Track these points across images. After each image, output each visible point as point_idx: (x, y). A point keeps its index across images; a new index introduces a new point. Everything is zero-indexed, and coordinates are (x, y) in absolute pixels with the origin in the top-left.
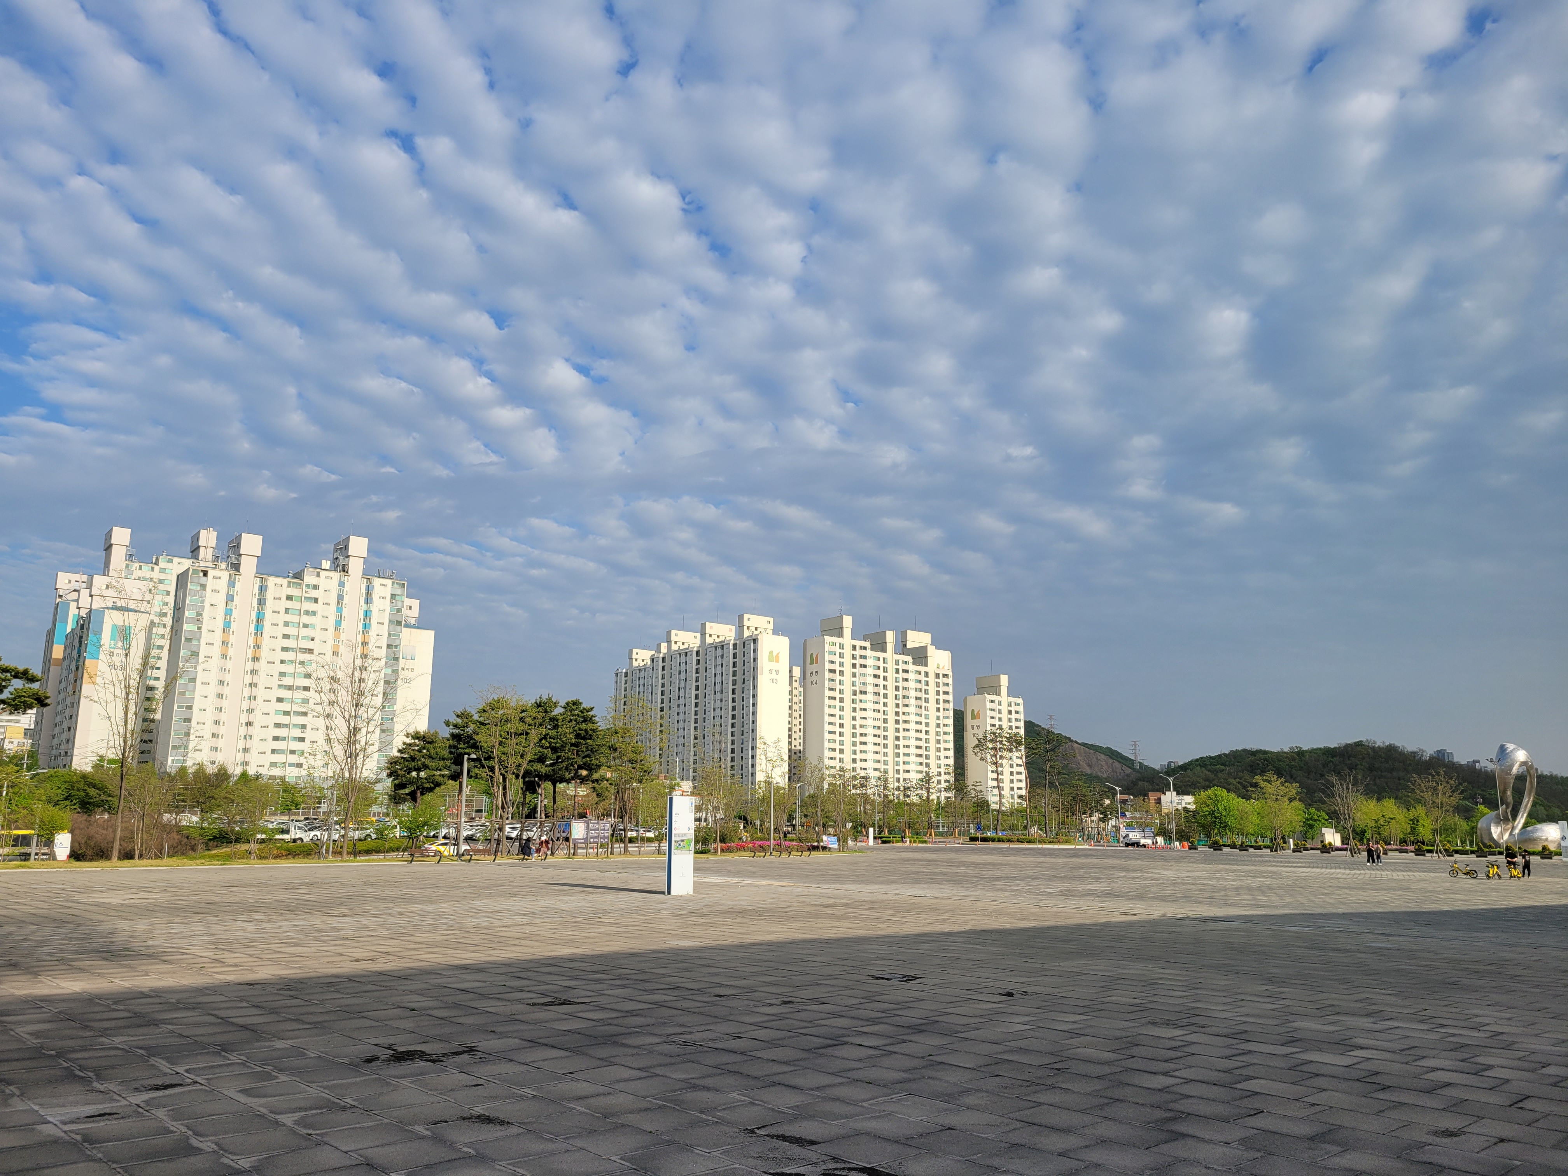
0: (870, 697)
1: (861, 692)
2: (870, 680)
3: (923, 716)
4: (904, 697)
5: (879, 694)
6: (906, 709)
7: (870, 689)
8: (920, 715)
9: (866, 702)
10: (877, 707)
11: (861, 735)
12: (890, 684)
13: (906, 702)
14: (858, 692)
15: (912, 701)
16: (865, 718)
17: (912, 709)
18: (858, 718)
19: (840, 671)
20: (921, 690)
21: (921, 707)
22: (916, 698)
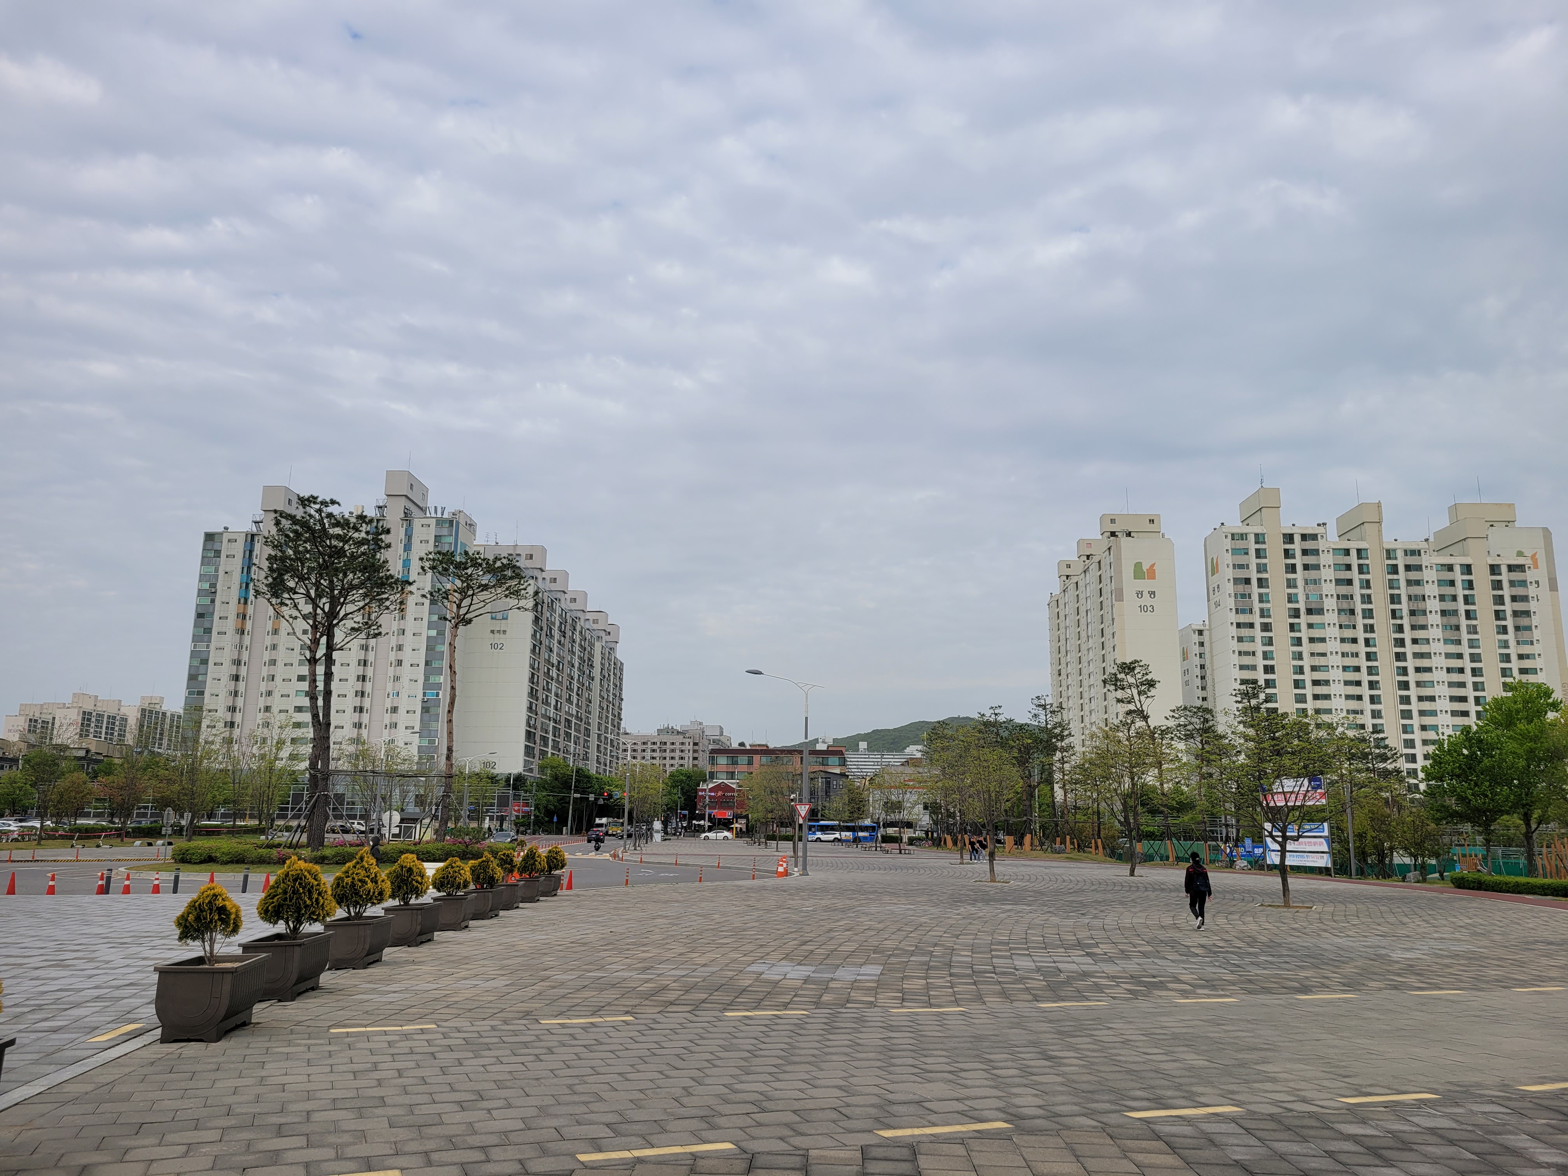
0: (1331, 617)
1: (1310, 611)
2: (1329, 588)
3: (1465, 642)
4: (1413, 613)
5: (1352, 612)
6: (1420, 634)
7: (1330, 604)
8: (1458, 642)
9: (1322, 626)
10: (1349, 633)
11: (1316, 683)
13: (1420, 620)
14: (1303, 611)
15: (1434, 619)
16: (1324, 655)
17: (1434, 633)
18: (1306, 655)
19: (1260, 580)
20: (1454, 598)
21: (1457, 628)
22: (1444, 613)
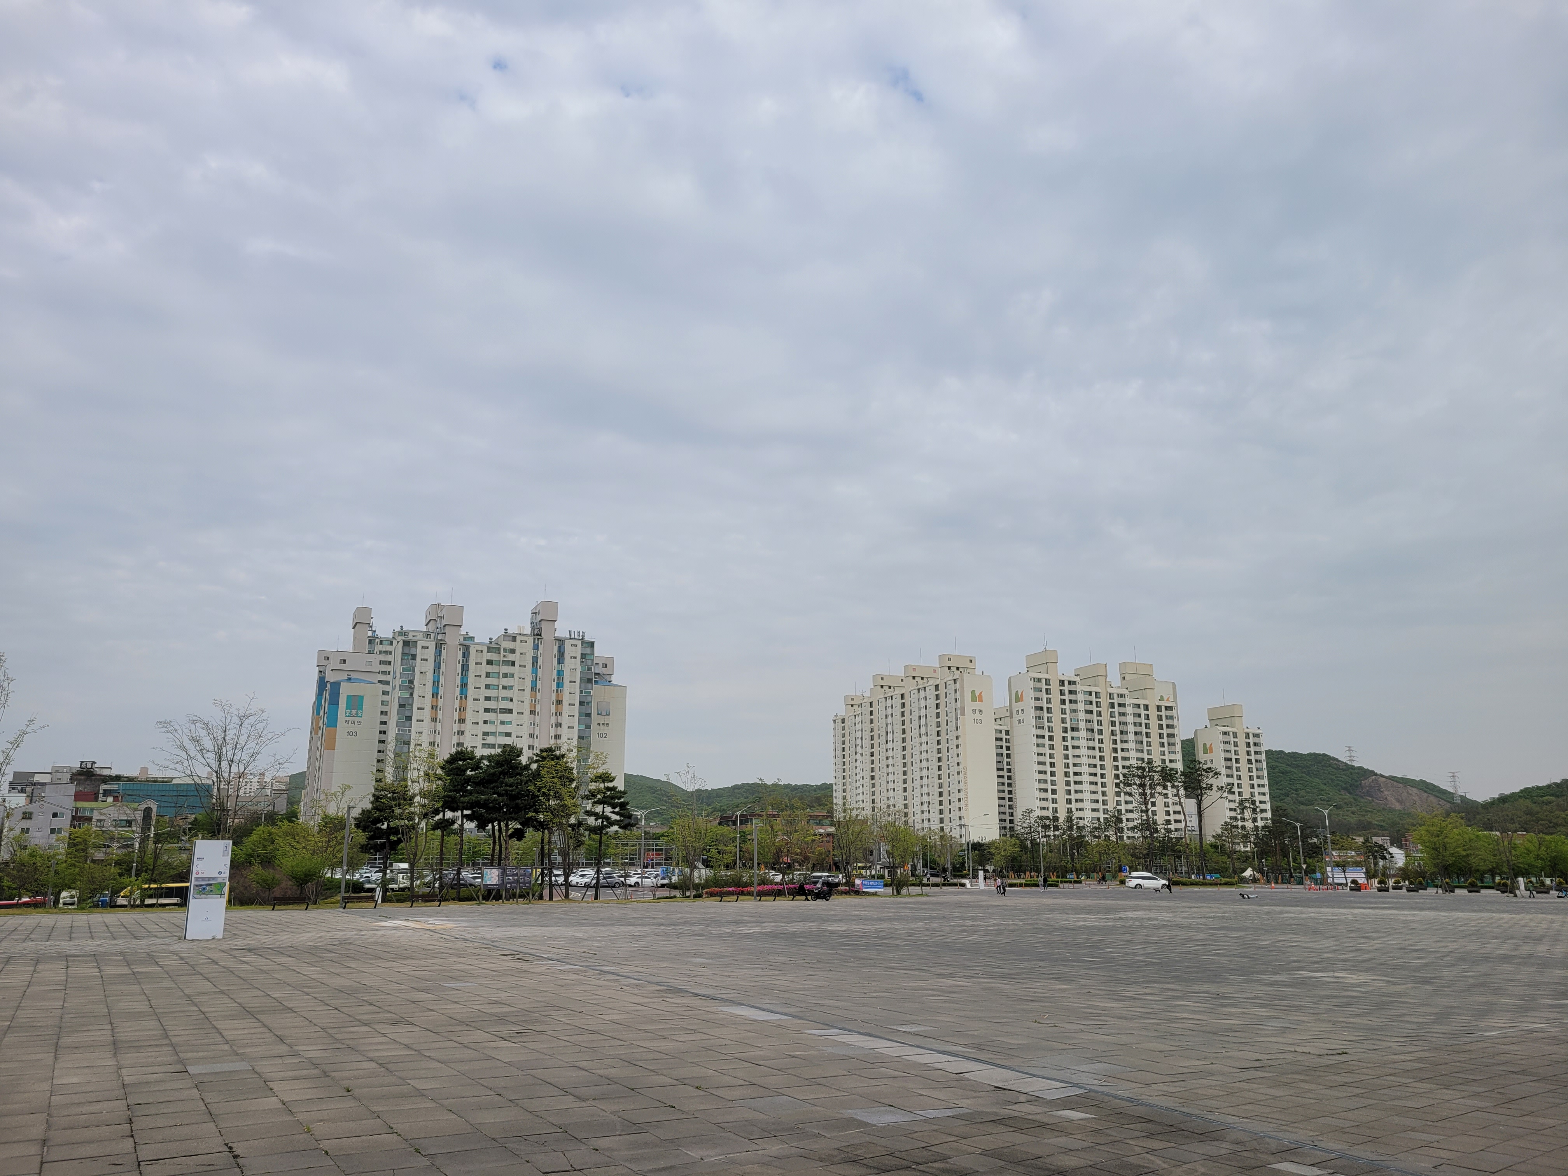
0: (1082, 733)
1: (1072, 729)
2: (1082, 716)
3: (1145, 751)
4: (1121, 733)
5: (1093, 731)
6: (1125, 746)
7: (1082, 725)
8: (1142, 751)
9: (1078, 739)
10: (1091, 744)
11: (1075, 774)
12: (1105, 719)
13: (1125, 737)
14: (1069, 729)
15: (1131, 737)
16: (1079, 756)
17: (1131, 745)
18: (1070, 757)
19: (1048, 708)
20: (1140, 725)
21: (1142, 743)
22: (1136, 733)
